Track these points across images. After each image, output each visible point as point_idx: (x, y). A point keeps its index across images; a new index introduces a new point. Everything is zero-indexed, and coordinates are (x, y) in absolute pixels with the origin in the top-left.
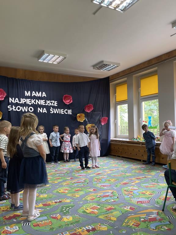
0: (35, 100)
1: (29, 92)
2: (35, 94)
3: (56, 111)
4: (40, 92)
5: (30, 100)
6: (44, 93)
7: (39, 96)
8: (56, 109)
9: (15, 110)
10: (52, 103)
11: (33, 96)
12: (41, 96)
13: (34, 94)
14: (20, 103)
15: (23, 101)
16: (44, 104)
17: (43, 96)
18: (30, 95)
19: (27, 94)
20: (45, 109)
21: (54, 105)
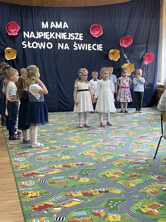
0: (54, 33)
1: (47, 23)
2: (54, 26)
3: (81, 47)
4: (61, 23)
5: (48, 33)
6: (65, 23)
7: (59, 28)
8: (81, 45)
9: (31, 47)
10: (75, 36)
11: (51, 28)
12: (61, 28)
13: (52, 25)
14: (36, 37)
15: (39, 35)
16: (66, 38)
17: (64, 28)
18: (48, 27)
19: (45, 25)
20: (66, 44)
21: (78, 39)
